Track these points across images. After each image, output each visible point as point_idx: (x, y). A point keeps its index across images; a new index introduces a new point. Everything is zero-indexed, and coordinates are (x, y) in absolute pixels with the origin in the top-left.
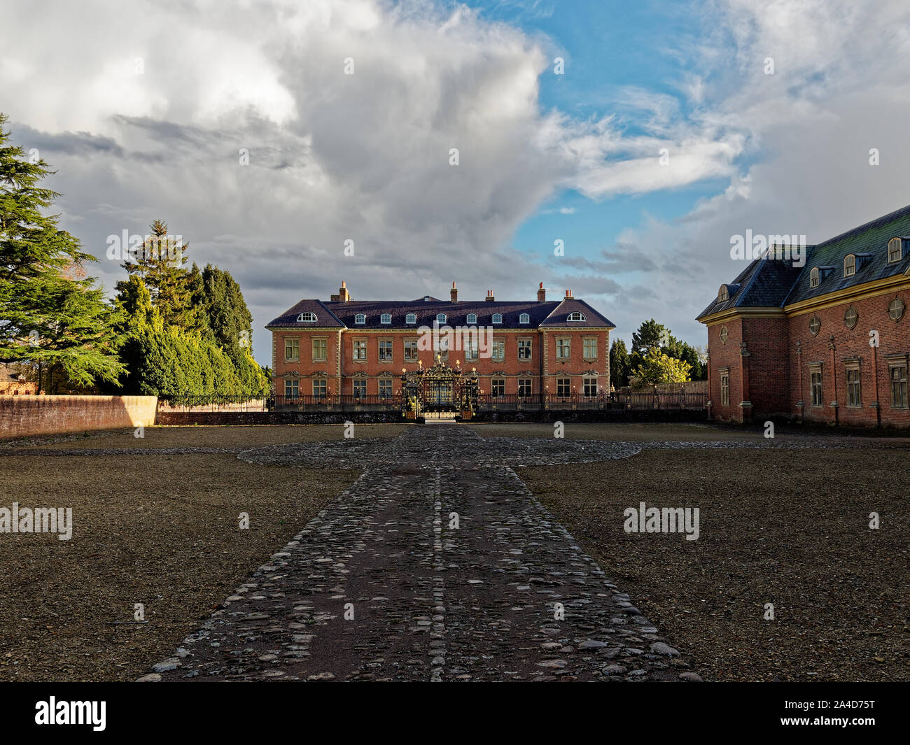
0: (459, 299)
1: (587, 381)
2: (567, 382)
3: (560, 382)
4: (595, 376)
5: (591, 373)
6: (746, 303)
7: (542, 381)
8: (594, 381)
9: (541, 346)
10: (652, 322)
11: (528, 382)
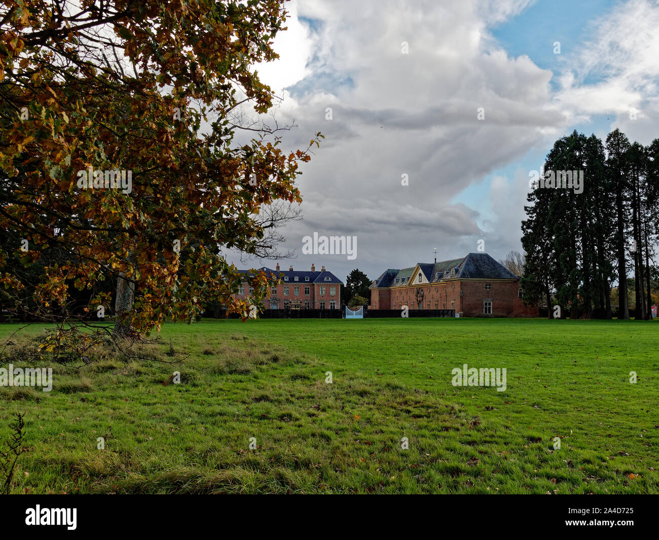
0: (280, 270)
1: (331, 304)
2: (324, 304)
3: (321, 304)
4: (335, 302)
5: (333, 300)
6: (379, 286)
7: (314, 303)
8: (334, 304)
9: (314, 290)
10: (357, 270)
11: (308, 304)
